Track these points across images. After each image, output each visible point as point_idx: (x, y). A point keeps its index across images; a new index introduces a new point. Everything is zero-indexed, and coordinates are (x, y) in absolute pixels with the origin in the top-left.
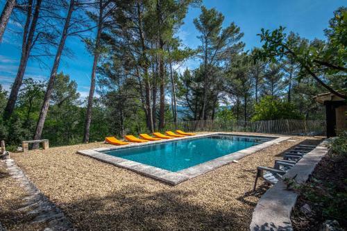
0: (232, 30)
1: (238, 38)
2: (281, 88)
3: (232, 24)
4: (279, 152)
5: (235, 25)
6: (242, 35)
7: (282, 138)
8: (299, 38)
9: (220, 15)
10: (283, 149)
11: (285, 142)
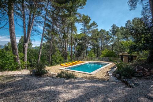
0: (94, 24)
1: (96, 27)
2: (110, 43)
3: (94, 22)
4: (110, 68)
5: (95, 22)
6: (97, 26)
7: (111, 63)
8: (116, 26)
9: (90, 18)
10: (111, 67)
11: (111, 65)
